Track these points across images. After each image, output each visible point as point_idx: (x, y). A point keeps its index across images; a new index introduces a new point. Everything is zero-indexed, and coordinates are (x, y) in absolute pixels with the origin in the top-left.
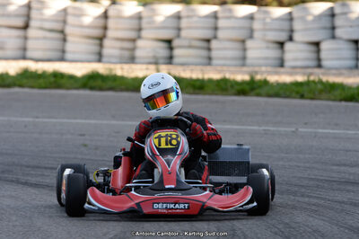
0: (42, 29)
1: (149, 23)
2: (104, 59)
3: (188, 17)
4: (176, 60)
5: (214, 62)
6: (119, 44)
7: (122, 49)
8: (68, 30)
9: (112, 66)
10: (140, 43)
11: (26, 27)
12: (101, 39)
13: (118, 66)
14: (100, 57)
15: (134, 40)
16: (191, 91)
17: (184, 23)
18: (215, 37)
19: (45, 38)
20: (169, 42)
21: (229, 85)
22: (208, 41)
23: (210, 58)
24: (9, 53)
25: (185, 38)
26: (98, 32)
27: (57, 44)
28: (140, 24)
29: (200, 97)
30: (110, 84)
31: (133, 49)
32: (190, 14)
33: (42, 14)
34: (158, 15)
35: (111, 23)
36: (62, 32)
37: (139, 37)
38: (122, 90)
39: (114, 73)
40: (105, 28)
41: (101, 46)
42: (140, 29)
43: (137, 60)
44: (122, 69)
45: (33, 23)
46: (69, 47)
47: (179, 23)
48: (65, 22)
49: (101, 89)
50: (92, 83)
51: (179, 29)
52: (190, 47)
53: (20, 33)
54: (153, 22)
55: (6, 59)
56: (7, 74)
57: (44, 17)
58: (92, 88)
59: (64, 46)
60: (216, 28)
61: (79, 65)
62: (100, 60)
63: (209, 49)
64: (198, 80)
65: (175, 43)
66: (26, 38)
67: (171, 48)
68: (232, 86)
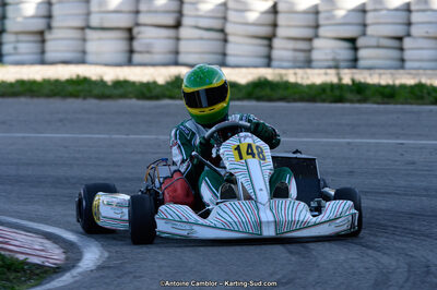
0: (197, 27)
1: (328, 18)
2: (274, 63)
3: (375, 10)
4: (361, 63)
5: (408, 64)
6: (291, 45)
7: (295, 50)
8: (229, 28)
9: (283, 71)
10: (317, 43)
11: (177, 25)
12: (270, 39)
13: (291, 71)
14: (268, 61)
15: (310, 40)
16: (379, 100)
17: (370, 18)
18: (409, 35)
19: (201, 39)
20: (352, 41)
21: (425, 91)
22: (400, 39)
23: (403, 60)
24: (157, 58)
25: (373, 36)
26: (265, 31)
27: (216, 46)
28: (317, 20)
29: (391, 107)
30: (281, 93)
31: (310, 51)
32: (378, 7)
33: (197, 10)
34: (338, 9)
35: (281, 20)
36: (222, 31)
37: (317, 36)
38: (295, 100)
39: (285, 79)
40: (275, 25)
41: (270, 47)
42: (317, 26)
43: (314, 64)
44: (295, 74)
45: (186, 21)
46: (231, 49)
47: (364, 19)
48: (225, 19)
49: (270, 100)
50: (259, 92)
51: (365, 25)
52: (378, 47)
53: (171, 33)
54: (333, 17)
55: (154, 65)
56: (155, 83)
57: (200, 13)
58: (259, 99)
59: (224, 47)
60: (409, 24)
61: (244, 70)
62: (268, 65)
63: (402, 49)
64: (387, 86)
65: (360, 42)
66: (178, 39)
67: (355, 49)
68: (429, 94)
